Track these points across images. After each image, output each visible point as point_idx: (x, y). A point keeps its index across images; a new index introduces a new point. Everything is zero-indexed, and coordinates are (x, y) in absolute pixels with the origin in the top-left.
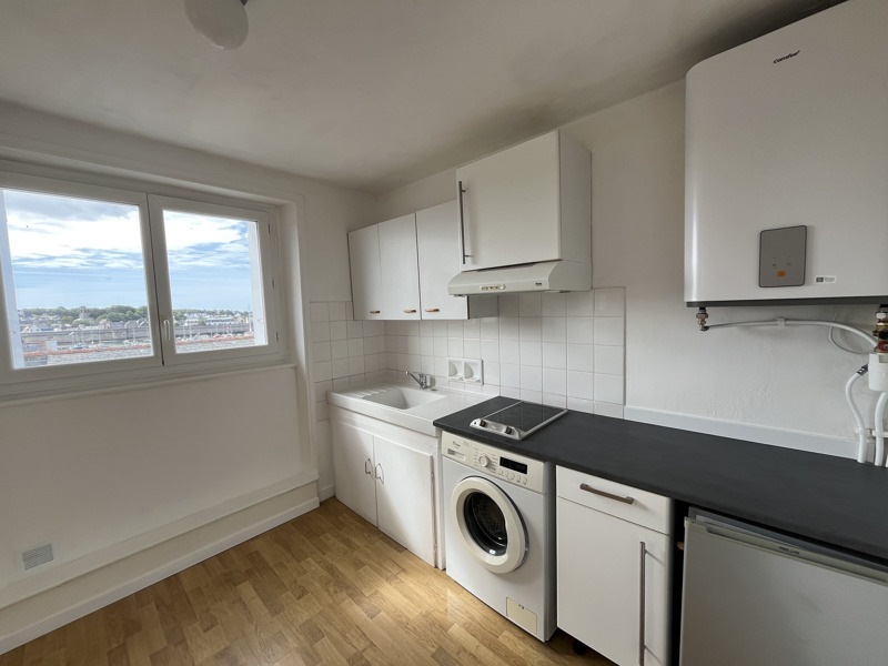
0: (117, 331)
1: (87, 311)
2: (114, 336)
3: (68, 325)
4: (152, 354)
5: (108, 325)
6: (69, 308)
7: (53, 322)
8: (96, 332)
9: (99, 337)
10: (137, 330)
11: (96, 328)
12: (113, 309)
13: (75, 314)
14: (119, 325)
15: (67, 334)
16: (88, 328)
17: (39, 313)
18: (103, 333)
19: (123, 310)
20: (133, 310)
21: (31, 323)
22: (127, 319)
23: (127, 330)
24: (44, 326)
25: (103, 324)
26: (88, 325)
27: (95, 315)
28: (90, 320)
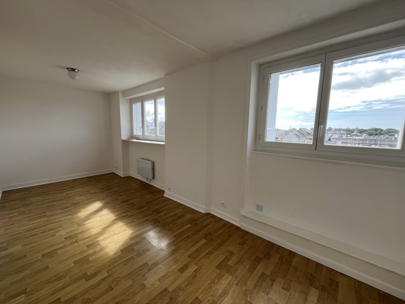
0: (370, 140)
1: (358, 130)
2: (368, 142)
3: (349, 136)
4: (312, 143)
5: (366, 137)
6: (351, 128)
7: (343, 134)
8: (360, 140)
9: (361, 142)
10: (381, 140)
11: (360, 138)
12: (371, 130)
13: (353, 131)
14: (372, 137)
15: (348, 139)
16: (357, 137)
17: (340, 130)
18: (363, 140)
19: (376, 130)
20: (382, 130)
21: (336, 134)
22: (377, 134)
23: (375, 140)
24: (340, 135)
25: (364, 136)
26: (357, 136)
27: (362, 132)
28: (359, 134)
